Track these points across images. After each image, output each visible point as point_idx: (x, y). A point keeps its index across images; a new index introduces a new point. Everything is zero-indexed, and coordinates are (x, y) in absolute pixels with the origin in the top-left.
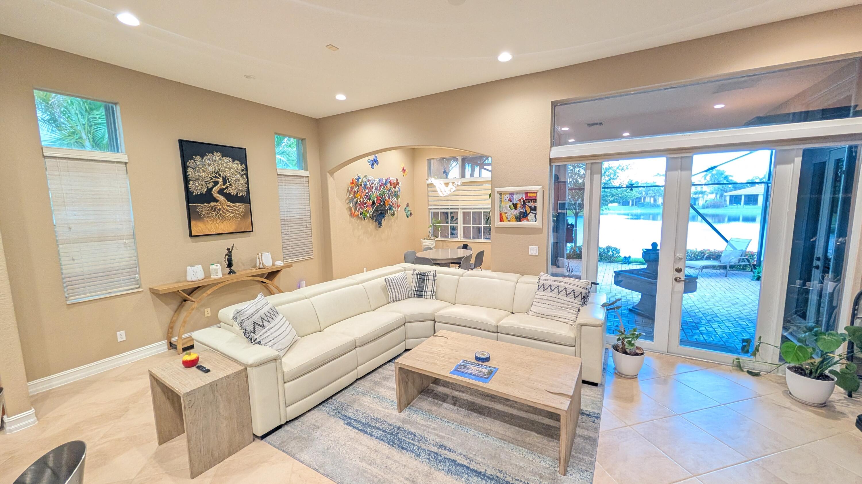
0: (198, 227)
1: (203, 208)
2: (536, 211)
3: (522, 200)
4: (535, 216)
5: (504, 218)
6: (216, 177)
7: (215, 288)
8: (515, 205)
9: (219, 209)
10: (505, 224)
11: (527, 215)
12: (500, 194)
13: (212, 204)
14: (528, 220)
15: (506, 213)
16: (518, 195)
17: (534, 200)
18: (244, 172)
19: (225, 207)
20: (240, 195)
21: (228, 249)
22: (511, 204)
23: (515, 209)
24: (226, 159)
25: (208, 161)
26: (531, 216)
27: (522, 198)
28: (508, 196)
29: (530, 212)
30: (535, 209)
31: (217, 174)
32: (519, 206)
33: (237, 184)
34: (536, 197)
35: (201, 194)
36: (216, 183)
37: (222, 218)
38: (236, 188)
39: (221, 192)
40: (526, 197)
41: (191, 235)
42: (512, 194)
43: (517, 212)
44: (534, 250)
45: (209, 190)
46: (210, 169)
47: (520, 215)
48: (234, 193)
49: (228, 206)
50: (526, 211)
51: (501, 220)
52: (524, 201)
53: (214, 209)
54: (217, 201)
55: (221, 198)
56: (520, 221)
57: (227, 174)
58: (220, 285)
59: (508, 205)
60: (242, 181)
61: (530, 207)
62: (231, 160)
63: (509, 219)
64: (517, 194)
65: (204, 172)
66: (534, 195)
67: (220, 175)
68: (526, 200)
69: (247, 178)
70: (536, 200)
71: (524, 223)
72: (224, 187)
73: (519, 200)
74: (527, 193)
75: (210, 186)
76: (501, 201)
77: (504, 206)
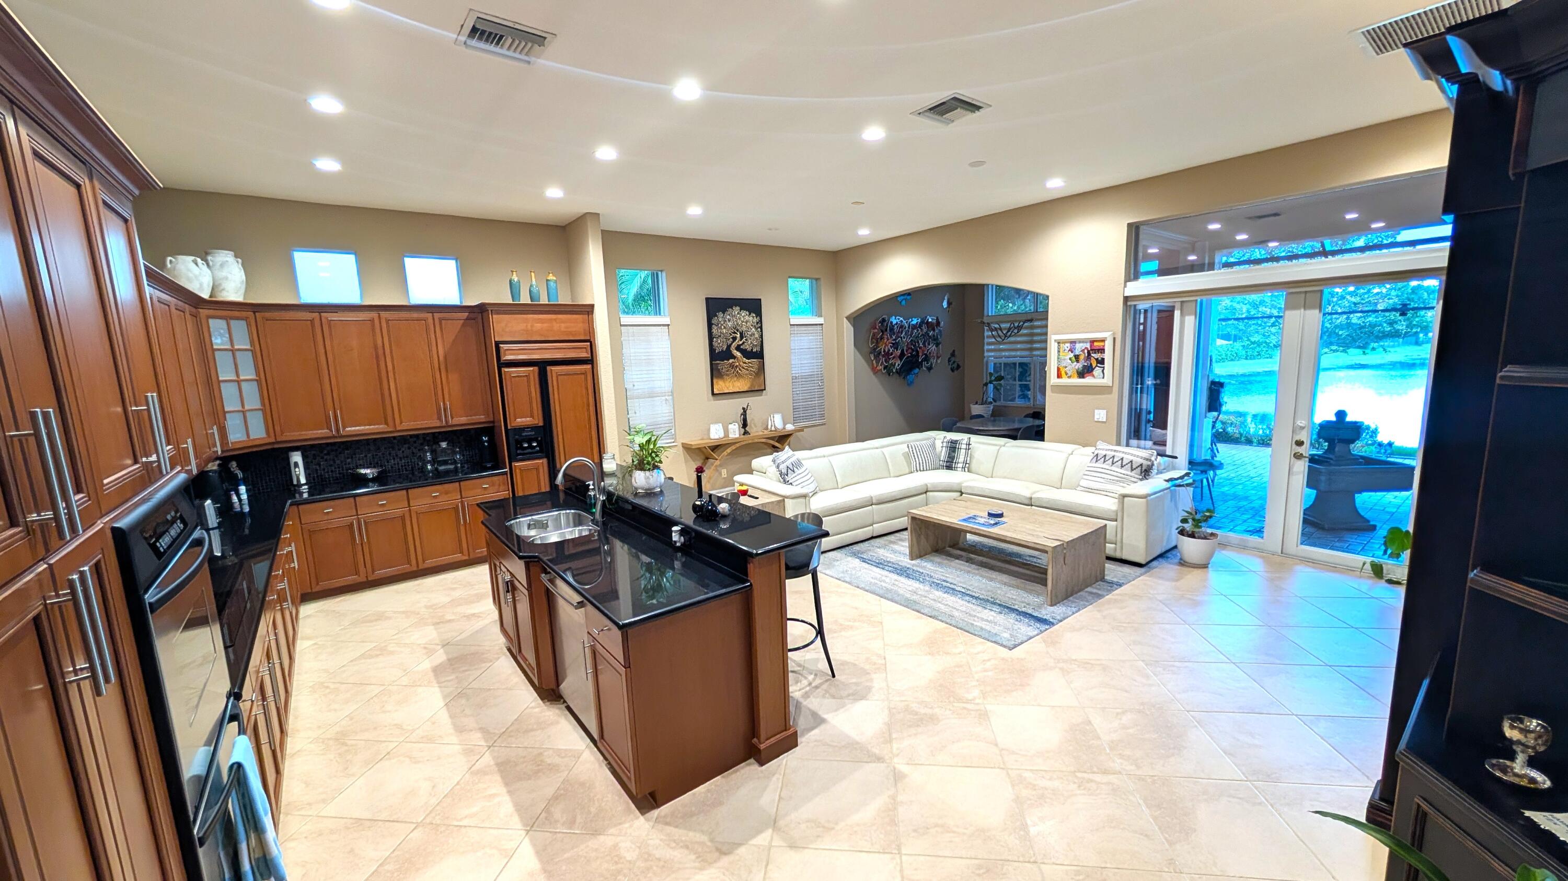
0: (720, 386)
1: (724, 365)
2: (1103, 364)
3: (1086, 351)
4: (1103, 371)
5: (1063, 373)
6: (735, 333)
7: (733, 447)
8: (1077, 358)
9: (737, 366)
10: (1065, 381)
11: (1093, 369)
12: (1059, 343)
13: (731, 361)
14: (1093, 376)
15: (1066, 367)
16: (1081, 344)
17: (1102, 350)
18: (759, 325)
19: (741, 363)
20: (755, 350)
21: (743, 409)
22: (1071, 355)
23: (1078, 361)
24: (744, 313)
25: (728, 317)
26: (1097, 371)
27: (1086, 348)
28: (1068, 345)
29: (1097, 366)
30: (1102, 362)
31: (736, 329)
32: (1082, 357)
33: (752, 338)
34: (1104, 346)
35: (722, 351)
36: (734, 339)
37: (739, 376)
38: (751, 343)
39: (738, 348)
40: (1091, 346)
41: (713, 394)
42: (1073, 342)
43: (1079, 366)
44: (1100, 415)
45: (729, 347)
46: (730, 324)
47: (1083, 370)
48: (749, 349)
49: (745, 363)
50: (1091, 364)
51: (1059, 376)
52: (1088, 352)
53: (732, 366)
54: (734, 357)
55: (738, 354)
56: (1083, 377)
57: (744, 329)
58: (738, 445)
59: (1068, 357)
60: (757, 336)
61: (1097, 359)
62: (747, 313)
63: (1069, 375)
64: (1080, 342)
65: (725, 328)
66: (1101, 344)
67: (738, 330)
68: (1091, 350)
69: (762, 331)
70: (1104, 350)
71: (1088, 380)
72: (741, 342)
73: (1083, 351)
74: (1092, 342)
75: (729, 342)
76: (1059, 351)
77: (1063, 358)
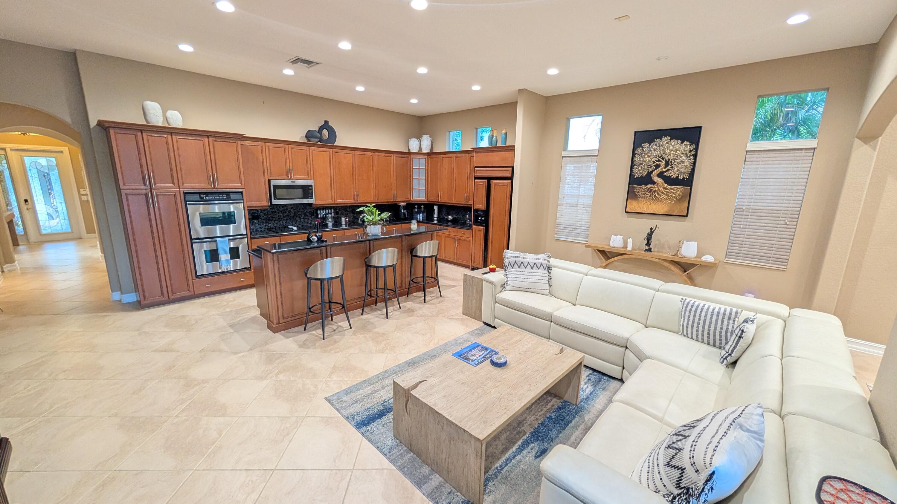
0: (634, 206)
1: (641, 189)
6: (659, 161)
9: (655, 191)
13: (649, 186)
18: (693, 153)
19: (661, 189)
20: (681, 177)
21: (651, 229)
24: (674, 142)
25: (654, 147)
31: (660, 158)
33: (680, 166)
35: (642, 176)
36: (657, 166)
37: (656, 199)
38: (678, 170)
39: (660, 175)
41: (626, 212)
45: (649, 173)
46: (655, 153)
48: (674, 176)
49: (664, 188)
53: (650, 190)
54: (654, 183)
55: (660, 181)
57: (672, 157)
60: (687, 163)
62: (679, 142)
65: (649, 157)
67: (663, 159)
69: (695, 159)
72: (664, 170)
75: (651, 170)
